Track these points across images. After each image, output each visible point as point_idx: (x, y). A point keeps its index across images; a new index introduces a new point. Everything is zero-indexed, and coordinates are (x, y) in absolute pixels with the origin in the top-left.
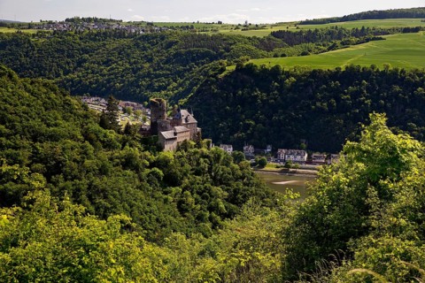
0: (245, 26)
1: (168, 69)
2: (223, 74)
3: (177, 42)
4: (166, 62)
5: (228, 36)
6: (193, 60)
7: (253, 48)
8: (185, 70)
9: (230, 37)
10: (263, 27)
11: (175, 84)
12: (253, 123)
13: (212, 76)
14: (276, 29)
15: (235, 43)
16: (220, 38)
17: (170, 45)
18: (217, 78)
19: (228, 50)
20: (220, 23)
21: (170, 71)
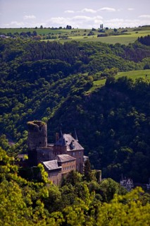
0: (100, 31)
1: (11, 87)
2: (90, 91)
3: (21, 52)
4: (9, 78)
5: (85, 44)
6: (43, 74)
7: (118, 58)
8: (33, 88)
9: (87, 46)
10: (124, 31)
11: (21, 105)
12: (130, 150)
13: (76, 93)
14: (143, 34)
15: (94, 52)
16: (74, 46)
17: (12, 56)
18: (83, 96)
19: (86, 61)
20: (69, 27)
21: (15, 88)
